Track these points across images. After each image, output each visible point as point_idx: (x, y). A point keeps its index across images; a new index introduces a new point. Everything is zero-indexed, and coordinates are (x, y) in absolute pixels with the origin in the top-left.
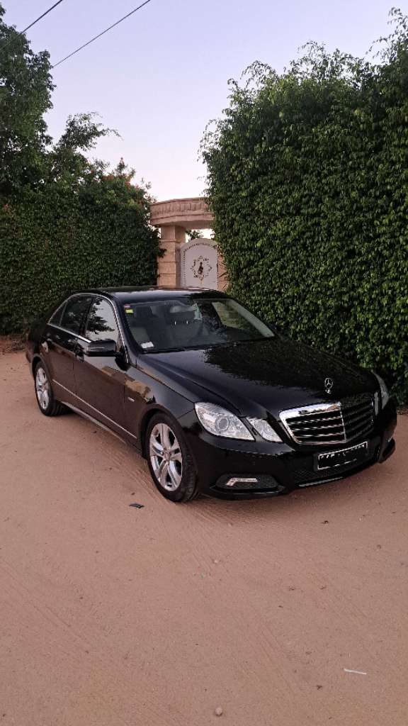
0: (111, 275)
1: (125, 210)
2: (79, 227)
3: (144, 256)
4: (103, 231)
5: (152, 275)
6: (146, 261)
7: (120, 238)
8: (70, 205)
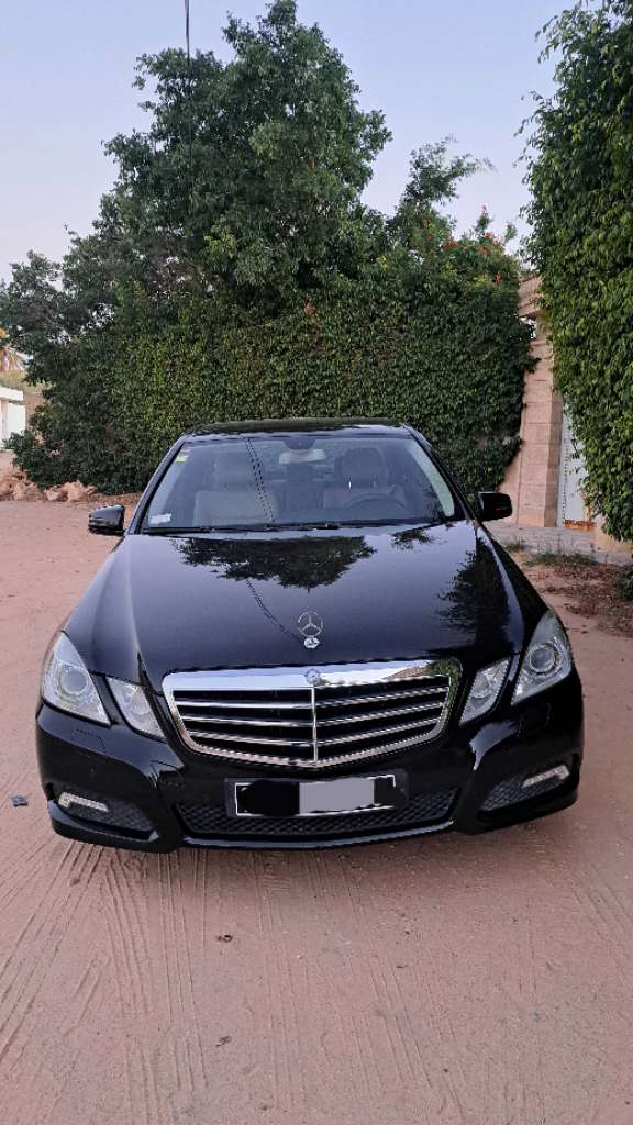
0: (445, 406)
1: (472, 295)
2: (402, 331)
3: (500, 372)
4: (436, 334)
5: (511, 406)
6: (503, 380)
7: (462, 343)
8: (390, 296)
